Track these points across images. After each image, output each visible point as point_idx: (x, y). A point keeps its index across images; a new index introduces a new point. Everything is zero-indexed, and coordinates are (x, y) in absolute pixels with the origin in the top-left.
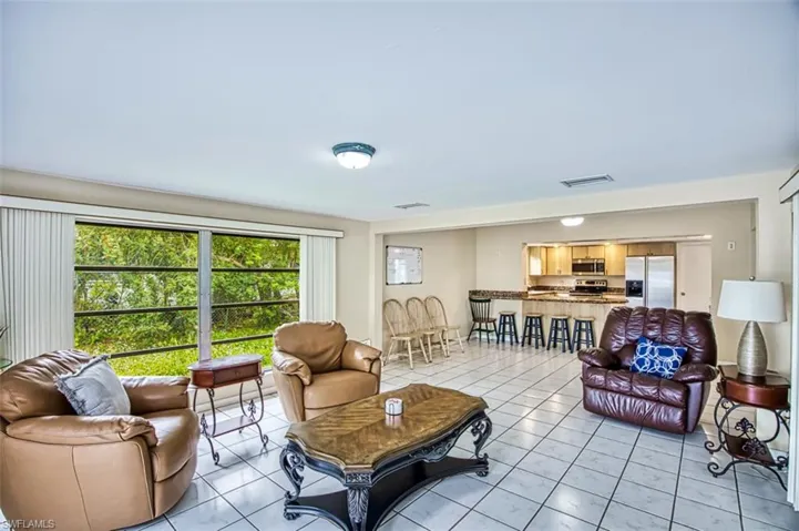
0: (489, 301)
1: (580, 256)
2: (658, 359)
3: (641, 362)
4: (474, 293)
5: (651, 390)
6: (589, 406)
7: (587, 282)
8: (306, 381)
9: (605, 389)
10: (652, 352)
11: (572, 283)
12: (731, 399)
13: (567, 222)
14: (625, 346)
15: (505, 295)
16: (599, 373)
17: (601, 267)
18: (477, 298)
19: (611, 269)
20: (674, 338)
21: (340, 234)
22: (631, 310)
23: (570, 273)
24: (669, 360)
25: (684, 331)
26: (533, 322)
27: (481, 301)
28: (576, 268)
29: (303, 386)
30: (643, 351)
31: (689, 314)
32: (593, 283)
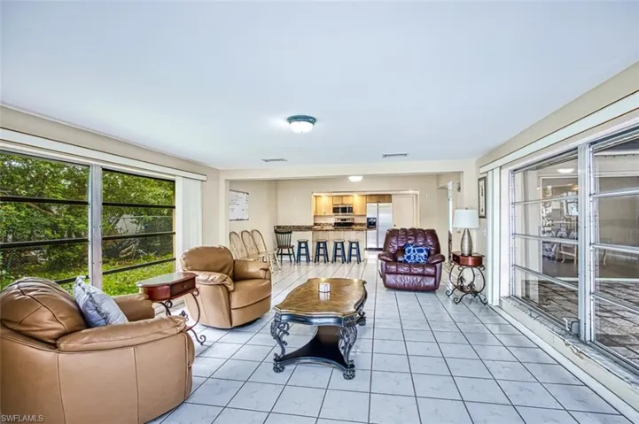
0: (291, 232)
1: (338, 202)
2: (418, 254)
3: (409, 257)
4: (278, 227)
5: (420, 270)
6: (389, 287)
7: (342, 220)
8: (231, 288)
9: (397, 273)
10: (414, 251)
11: (333, 221)
12: (461, 265)
13: (353, 179)
14: (398, 250)
15: (299, 228)
16: (393, 265)
17: (351, 210)
18: (279, 231)
19: (357, 211)
20: (421, 244)
21: (204, 178)
22: (398, 230)
23: (332, 213)
24: (422, 254)
25: (426, 240)
26: (321, 245)
27: (283, 233)
28: (336, 210)
29: (229, 293)
30: (409, 251)
31: (427, 230)
32: (345, 220)
